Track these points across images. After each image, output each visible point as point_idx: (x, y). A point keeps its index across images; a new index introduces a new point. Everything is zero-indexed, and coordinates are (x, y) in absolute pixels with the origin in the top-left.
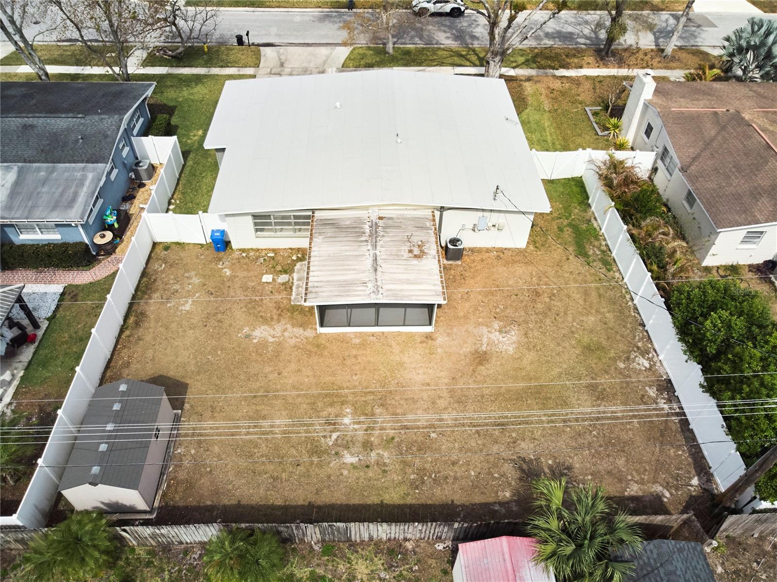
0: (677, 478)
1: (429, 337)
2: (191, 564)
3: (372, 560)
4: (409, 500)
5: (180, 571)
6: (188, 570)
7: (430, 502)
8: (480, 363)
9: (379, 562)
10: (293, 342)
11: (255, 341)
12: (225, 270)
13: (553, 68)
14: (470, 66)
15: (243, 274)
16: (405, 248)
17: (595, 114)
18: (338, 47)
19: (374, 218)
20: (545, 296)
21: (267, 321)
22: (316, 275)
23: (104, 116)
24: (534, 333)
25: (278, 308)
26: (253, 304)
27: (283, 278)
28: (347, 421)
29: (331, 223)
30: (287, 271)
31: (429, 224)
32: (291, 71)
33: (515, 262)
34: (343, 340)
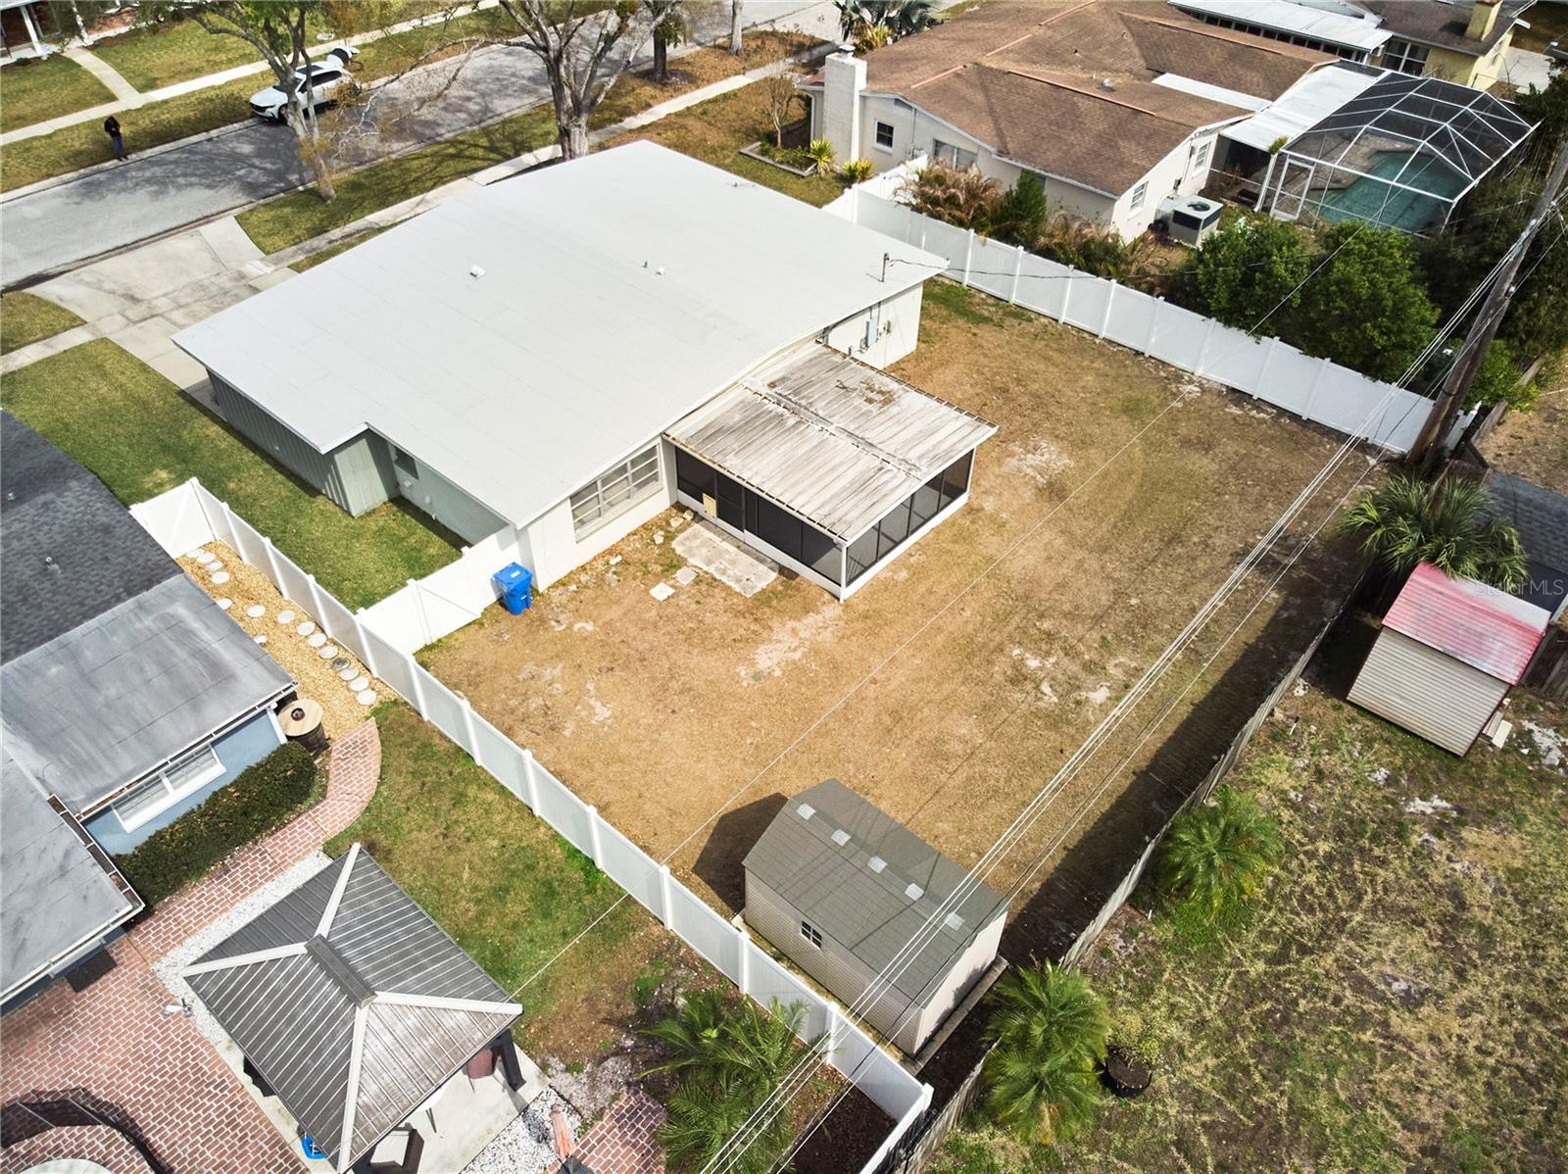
1: (970, 510)
2: (1129, 956)
3: (1273, 761)
5: (1128, 975)
6: (1136, 964)
7: (1230, 664)
8: (1063, 498)
9: (1282, 757)
10: (827, 635)
11: (778, 673)
12: (577, 627)
13: (616, 121)
14: (490, 166)
15: (615, 613)
16: (859, 401)
17: (764, 153)
18: (201, 229)
19: (765, 390)
20: (1012, 386)
21: (752, 640)
22: (804, 502)
23: (41, 499)
24: (1062, 430)
25: (740, 614)
26: (697, 636)
27: (684, 576)
28: (1033, 663)
29: (714, 432)
30: (672, 564)
31: (837, 358)
32: (174, 300)
33: (929, 371)
34: (884, 586)
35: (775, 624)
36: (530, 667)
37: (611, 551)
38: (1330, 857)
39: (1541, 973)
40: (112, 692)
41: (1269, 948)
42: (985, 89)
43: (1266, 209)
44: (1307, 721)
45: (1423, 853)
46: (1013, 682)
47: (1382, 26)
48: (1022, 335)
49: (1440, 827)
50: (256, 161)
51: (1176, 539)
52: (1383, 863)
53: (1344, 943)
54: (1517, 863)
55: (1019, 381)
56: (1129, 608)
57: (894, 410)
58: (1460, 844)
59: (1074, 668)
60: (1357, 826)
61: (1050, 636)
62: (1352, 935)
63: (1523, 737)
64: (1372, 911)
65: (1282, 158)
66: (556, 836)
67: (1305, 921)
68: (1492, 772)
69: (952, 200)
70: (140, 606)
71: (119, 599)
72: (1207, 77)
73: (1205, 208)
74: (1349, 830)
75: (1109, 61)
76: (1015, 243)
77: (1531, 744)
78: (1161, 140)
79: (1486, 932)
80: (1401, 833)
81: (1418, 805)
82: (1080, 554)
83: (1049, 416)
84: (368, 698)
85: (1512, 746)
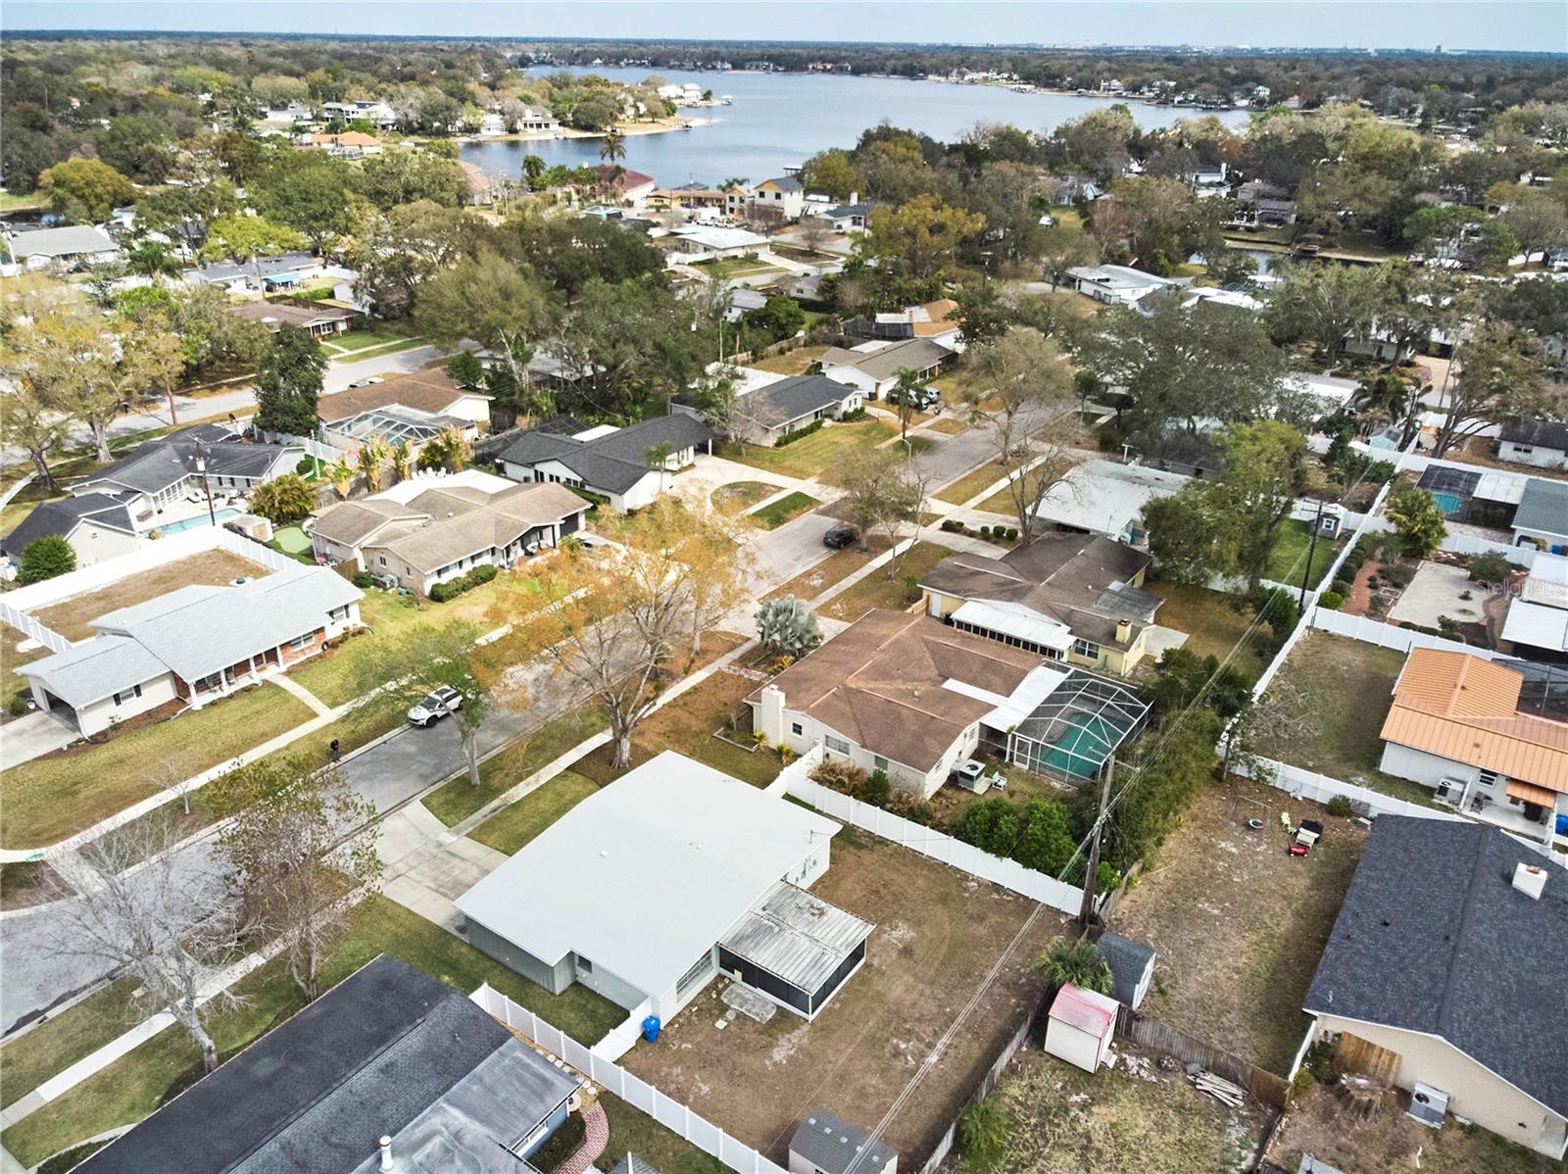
0: (1055, 926)
1: (867, 966)
3: (1011, 1083)
4: (986, 1046)
8: (911, 956)
9: (1016, 1081)
10: (805, 1041)
11: (785, 1062)
12: (683, 1047)
15: (700, 1038)
16: (807, 915)
17: (727, 736)
18: (403, 810)
19: (761, 913)
20: (881, 889)
21: (770, 1046)
22: (790, 974)
23: (441, 1005)
24: (909, 915)
25: (761, 1033)
26: (743, 1047)
27: (730, 1015)
28: (903, 1046)
29: (739, 939)
30: (724, 1009)
31: (794, 890)
32: (407, 864)
33: (837, 882)
34: (828, 1011)
35: (779, 1036)
36: (665, 1069)
37: (691, 1004)
38: (1036, 1125)
39: (1120, 1166)
40: (504, 1095)
41: (1009, 1167)
42: (850, 703)
43: (1011, 760)
44: (1027, 1063)
45: (1076, 1119)
46: (894, 1056)
47: (1071, 633)
48: (884, 855)
49: (1084, 1107)
50: (420, 758)
51: (968, 974)
52: (1058, 1125)
53: (1041, 1162)
54: (1114, 1120)
55: (885, 885)
56: (945, 1013)
57: (825, 918)
58: (1091, 1114)
59: (922, 1046)
60: (1048, 1109)
61: (909, 1032)
62: (1045, 1158)
63: (1123, 1061)
64: (1053, 1148)
65: (1014, 736)
66: (698, 1149)
67: (1025, 1154)
68: (1107, 1080)
69: (840, 782)
70: (502, 1054)
71: (491, 1052)
72: (971, 682)
73: (976, 768)
74: (1045, 1112)
75: (917, 673)
76: (875, 805)
77: (1125, 1064)
78: (948, 737)
79: (1099, 1151)
80: (1067, 1111)
81: (1075, 1098)
82: (921, 986)
83: (902, 906)
84: (593, 1091)
85: (1117, 1066)
